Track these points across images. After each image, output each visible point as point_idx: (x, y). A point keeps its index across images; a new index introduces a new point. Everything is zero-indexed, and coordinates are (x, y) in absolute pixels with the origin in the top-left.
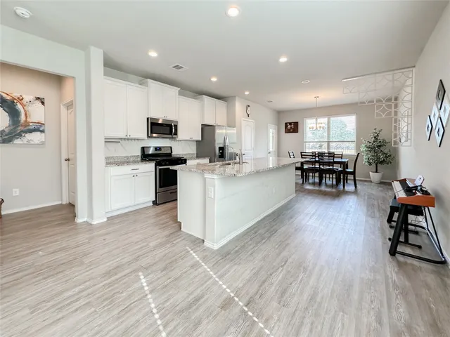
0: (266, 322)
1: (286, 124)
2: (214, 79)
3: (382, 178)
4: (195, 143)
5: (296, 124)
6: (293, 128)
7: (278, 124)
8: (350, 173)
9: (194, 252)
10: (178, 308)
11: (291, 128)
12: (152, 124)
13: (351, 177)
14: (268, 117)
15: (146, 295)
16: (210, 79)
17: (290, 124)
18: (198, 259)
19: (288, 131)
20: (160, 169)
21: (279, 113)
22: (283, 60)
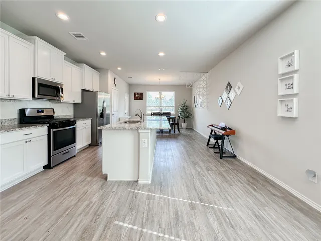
0: (215, 204)
1: (135, 93)
2: (103, 54)
3: (187, 126)
4: (72, 106)
5: (142, 94)
6: (139, 97)
7: (130, 93)
8: (176, 124)
9: (139, 190)
10: (172, 224)
11: (138, 96)
12: (40, 85)
13: (176, 126)
14: (124, 87)
15: (142, 232)
16: (100, 53)
17: (138, 94)
18: (147, 193)
19: (136, 99)
20: (54, 131)
21: (131, 86)
22: (161, 54)
